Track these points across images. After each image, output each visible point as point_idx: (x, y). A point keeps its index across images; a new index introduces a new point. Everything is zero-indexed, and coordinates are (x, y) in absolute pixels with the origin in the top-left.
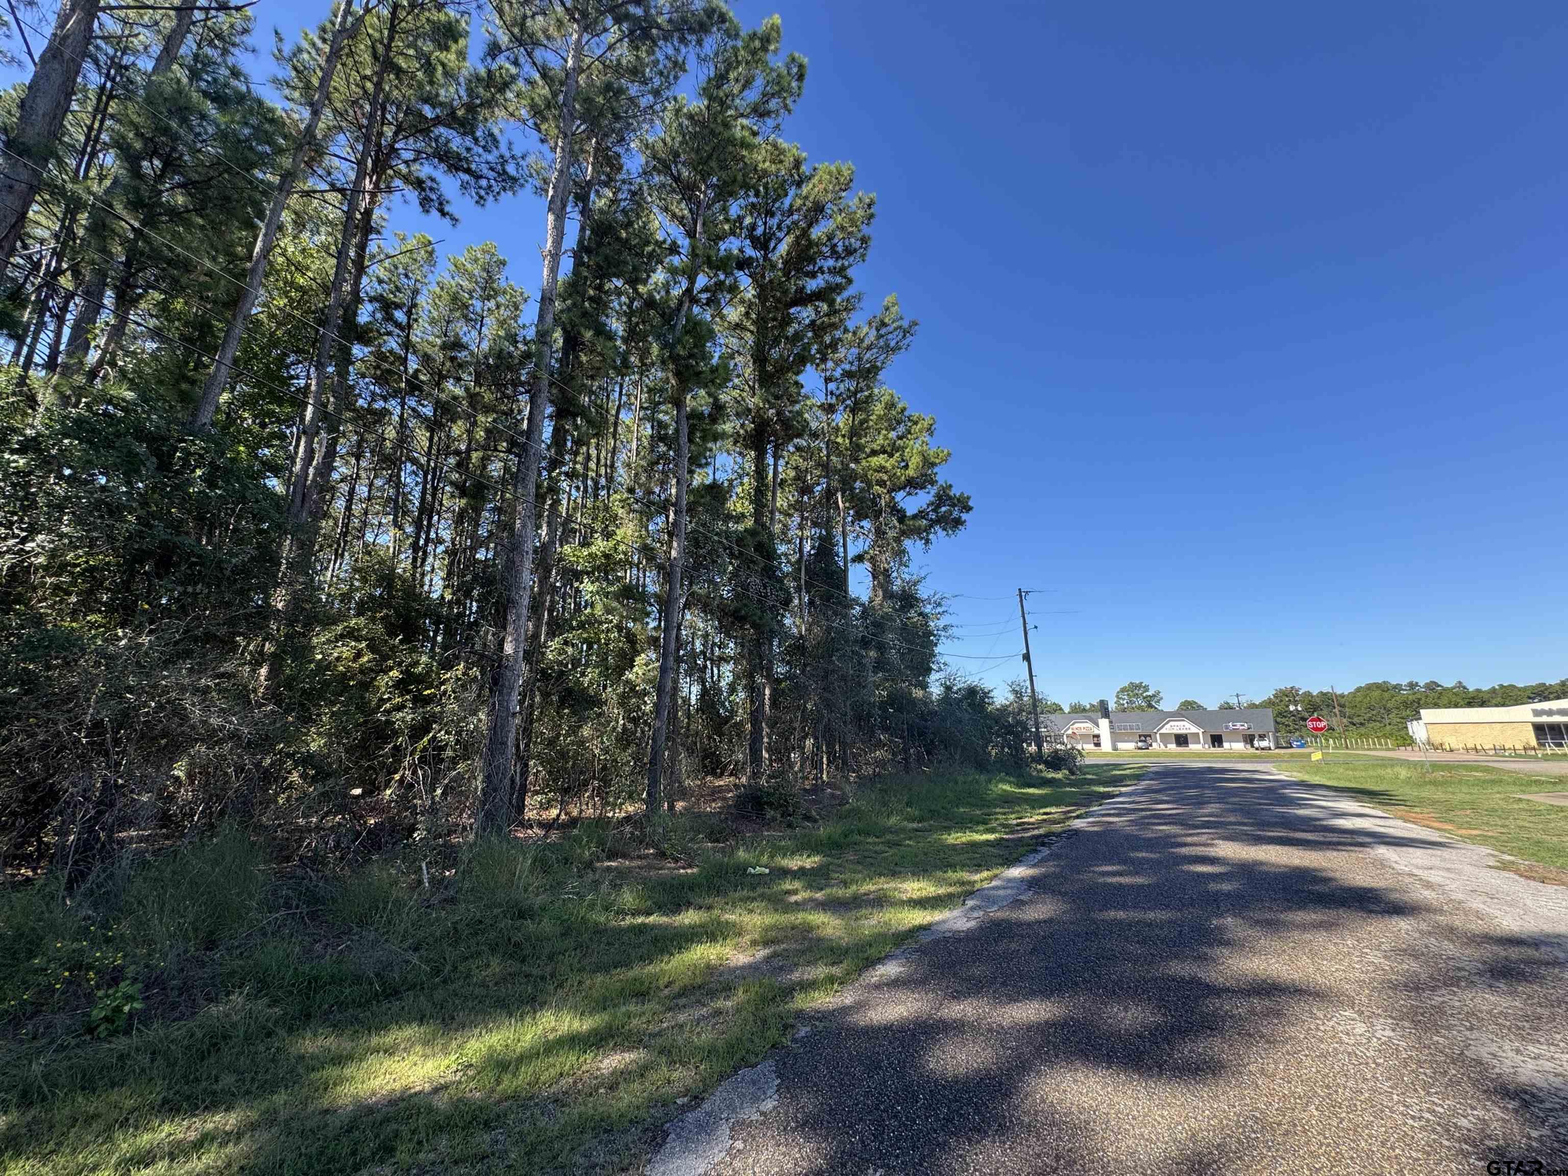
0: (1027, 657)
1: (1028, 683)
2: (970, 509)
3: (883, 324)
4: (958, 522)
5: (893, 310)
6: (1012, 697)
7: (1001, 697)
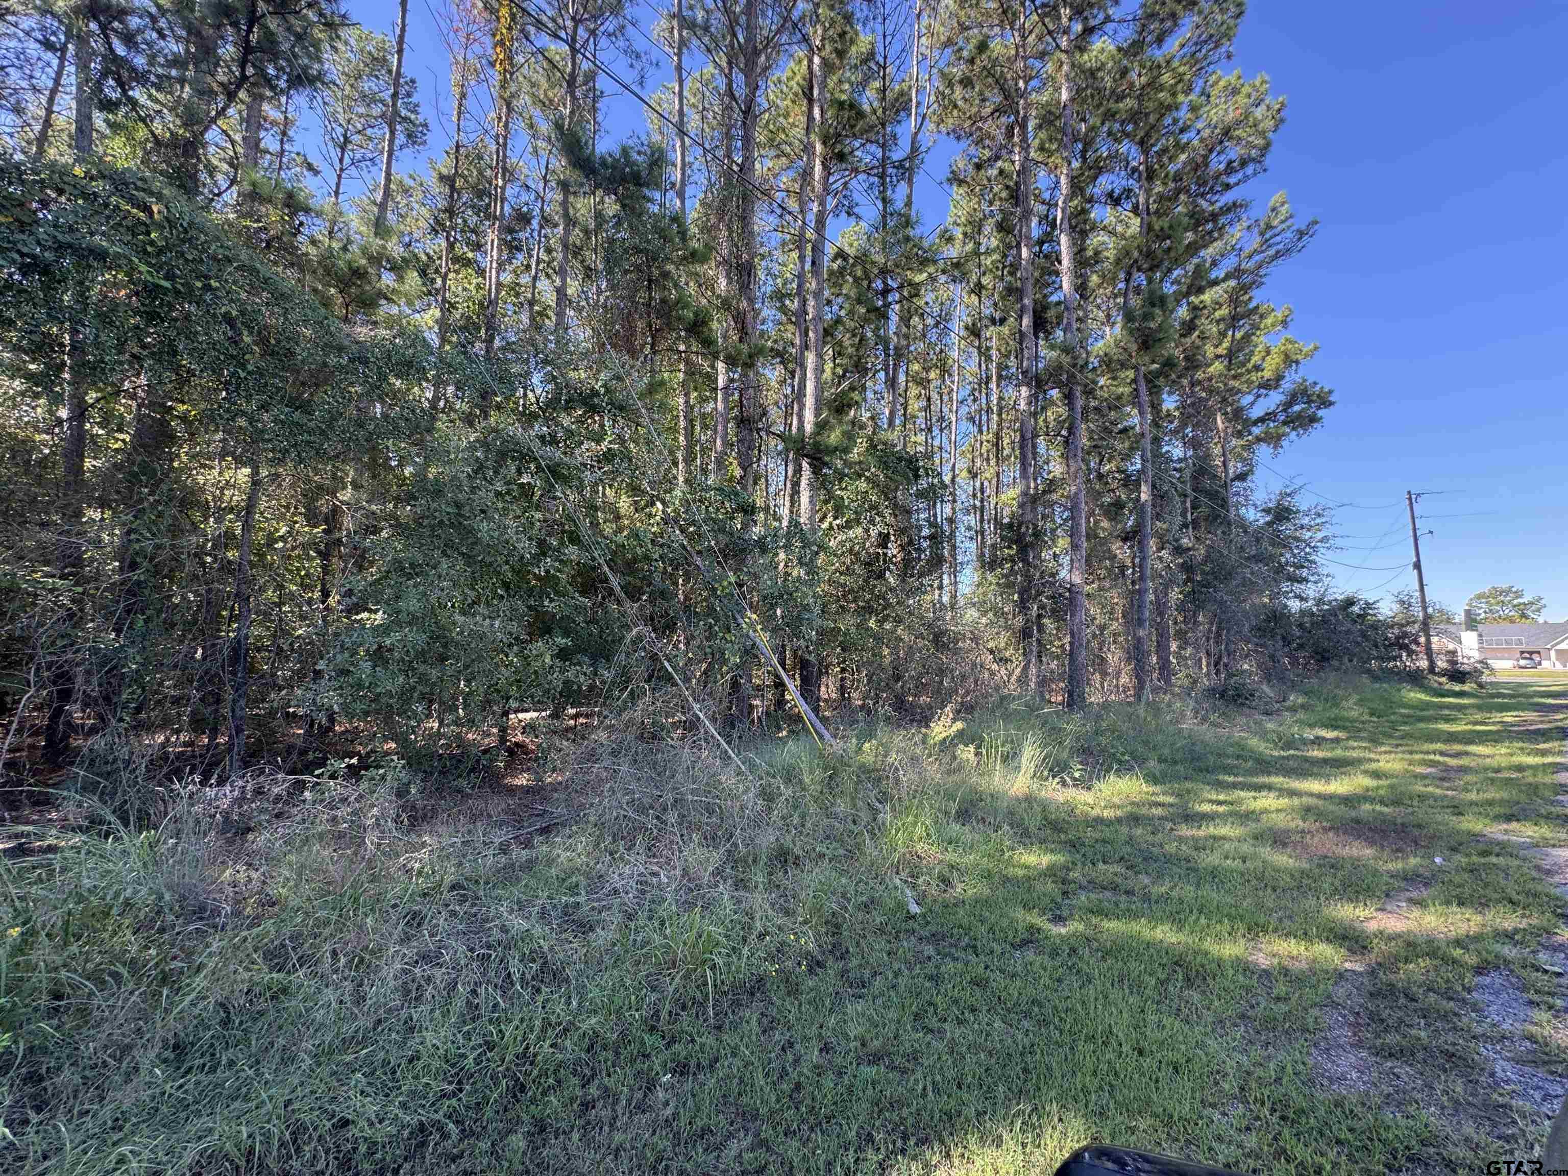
0: (1417, 566)
1: (1418, 594)
2: (1331, 404)
3: (1269, 227)
4: (1313, 419)
5: (1284, 210)
6: (1396, 607)
7: (1387, 609)
